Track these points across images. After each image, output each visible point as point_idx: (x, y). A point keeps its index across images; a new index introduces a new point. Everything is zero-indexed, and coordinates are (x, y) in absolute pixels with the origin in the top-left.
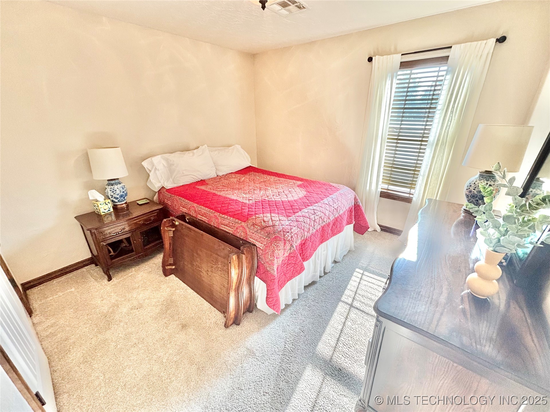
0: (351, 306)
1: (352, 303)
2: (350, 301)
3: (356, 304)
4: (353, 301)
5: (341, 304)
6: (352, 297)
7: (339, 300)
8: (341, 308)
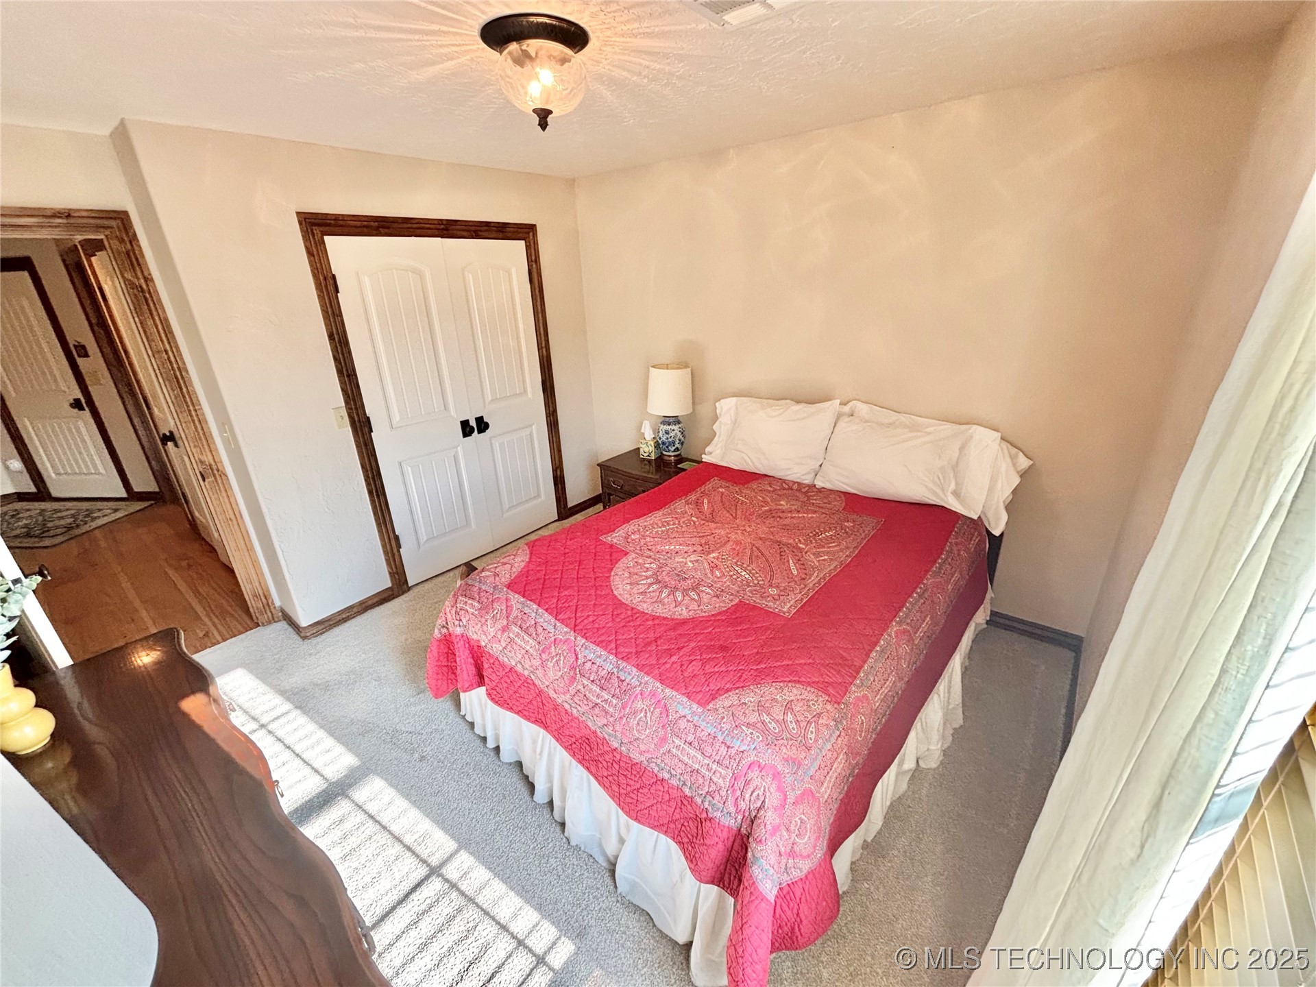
0: (435, 871)
1: (441, 875)
2: (451, 872)
3: (435, 885)
4: (447, 880)
5: (451, 845)
6: (460, 883)
7: (464, 844)
8: (439, 843)
